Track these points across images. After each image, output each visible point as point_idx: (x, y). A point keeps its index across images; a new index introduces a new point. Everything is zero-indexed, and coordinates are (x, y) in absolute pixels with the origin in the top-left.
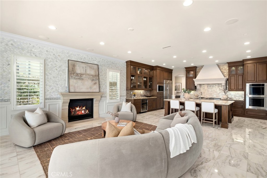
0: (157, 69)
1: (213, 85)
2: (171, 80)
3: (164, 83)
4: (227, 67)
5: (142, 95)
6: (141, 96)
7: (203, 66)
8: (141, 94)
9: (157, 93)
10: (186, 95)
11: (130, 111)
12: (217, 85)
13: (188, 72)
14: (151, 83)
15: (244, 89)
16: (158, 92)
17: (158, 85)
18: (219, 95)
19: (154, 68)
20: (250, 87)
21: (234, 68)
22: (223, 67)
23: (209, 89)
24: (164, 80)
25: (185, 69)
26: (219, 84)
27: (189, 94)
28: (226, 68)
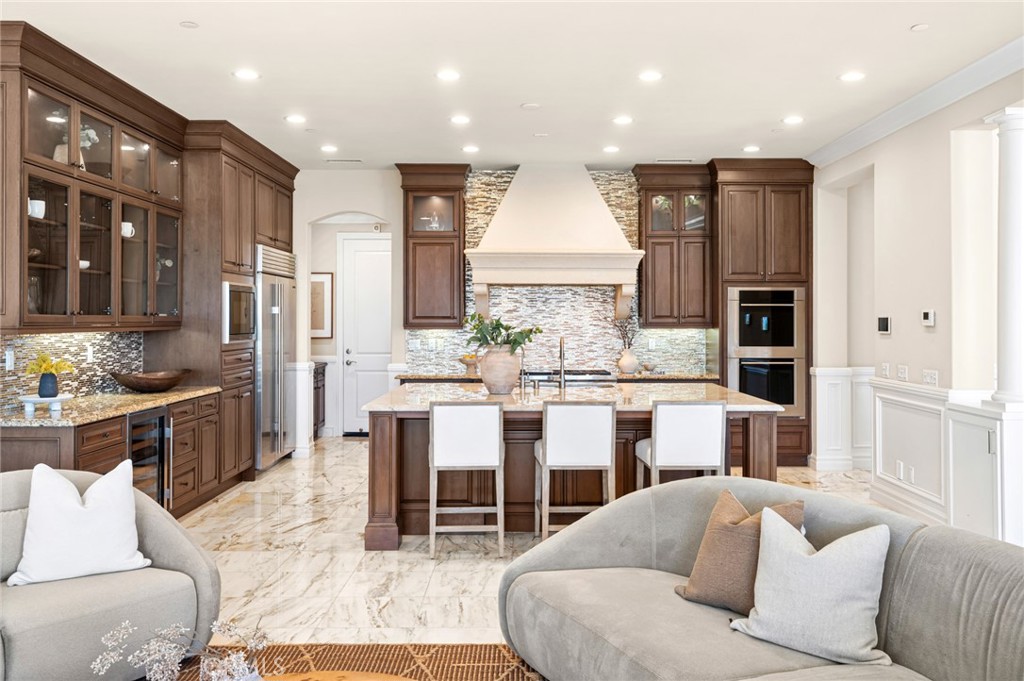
0: (219, 149)
1: (561, 292)
2: (288, 247)
3: (260, 268)
4: (627, 190)
5: (90, 381)
6: (82, 383)
7: (516, 168)
8: (82, 371)
9: (225, 350)
10: (493, 358)
11: (140, 560)
12: (580, 290)
13: (416, 199)
14: (169, 263)
15: (711, 318)
16: (226, 339)
17: (226, 286)
18: (591, 355)
19: (193, 140)
20: (741, 307)
21: (659, 201)
22: (611, 187)
23: (540, 317)
24: (260, 247)
25: (396, 178)
26: (590, 285)
27: (512, 351)
28: (627, 192)
